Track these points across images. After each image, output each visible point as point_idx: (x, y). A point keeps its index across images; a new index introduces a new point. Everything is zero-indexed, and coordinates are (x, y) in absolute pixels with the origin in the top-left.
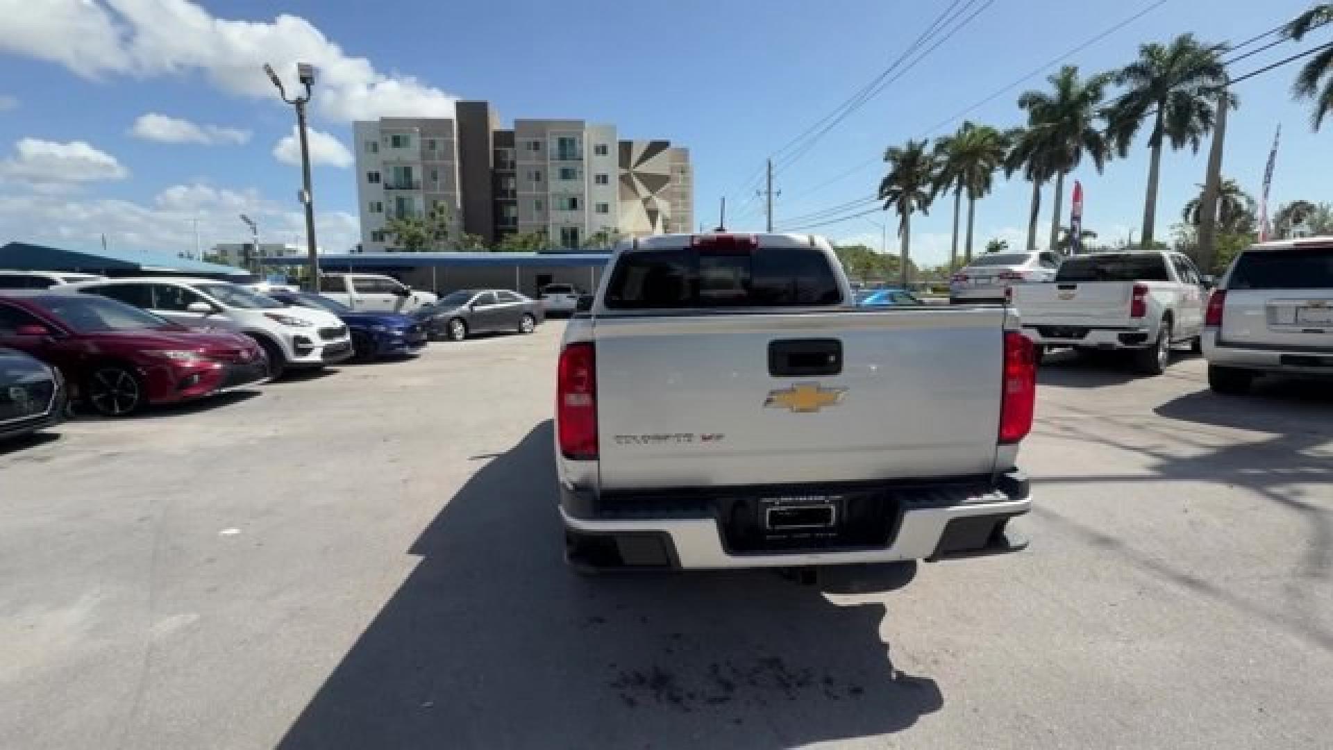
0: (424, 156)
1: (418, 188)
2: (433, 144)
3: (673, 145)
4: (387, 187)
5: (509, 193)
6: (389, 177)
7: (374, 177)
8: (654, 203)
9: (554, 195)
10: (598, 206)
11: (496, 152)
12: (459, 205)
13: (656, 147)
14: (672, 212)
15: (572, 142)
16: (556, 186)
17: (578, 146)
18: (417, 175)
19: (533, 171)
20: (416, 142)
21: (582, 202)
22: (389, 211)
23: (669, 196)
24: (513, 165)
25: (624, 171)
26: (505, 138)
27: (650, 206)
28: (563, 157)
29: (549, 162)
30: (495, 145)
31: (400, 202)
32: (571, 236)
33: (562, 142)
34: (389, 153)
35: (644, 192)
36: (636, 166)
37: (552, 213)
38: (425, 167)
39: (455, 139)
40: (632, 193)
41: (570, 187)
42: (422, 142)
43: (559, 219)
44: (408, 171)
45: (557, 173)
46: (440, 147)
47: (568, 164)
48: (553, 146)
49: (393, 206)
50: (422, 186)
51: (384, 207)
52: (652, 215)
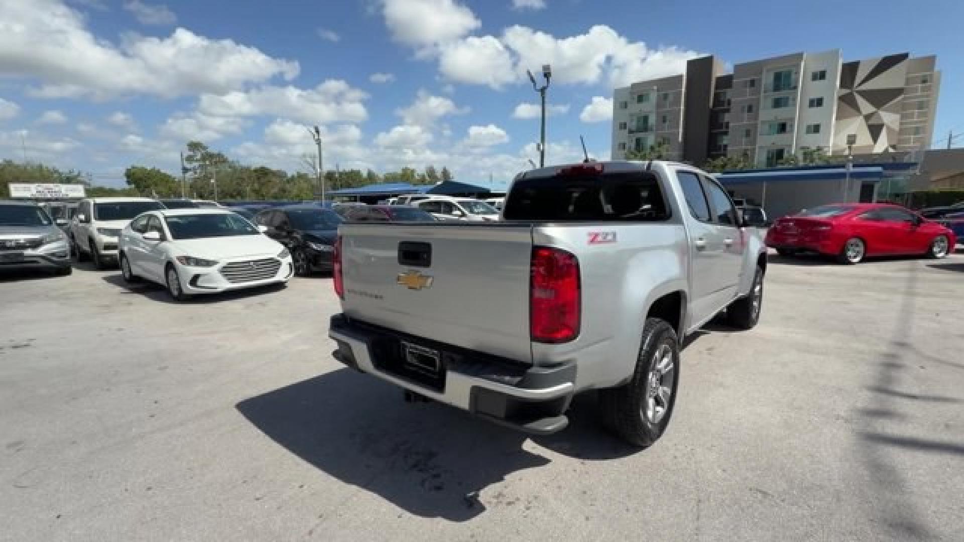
0: (659, 106)
1: (652, 130)
2: (666, 96)
3: (911, 57)
4: (631, 132)
5: (724, 125)
6: (633, 125)
7: (623, 126)
8: (880, 118)
9: (763, 122)
10: (809, 127)
11: (715, 94)
12: (680, 139)
13: (888, 63)
14: (901, 124)
15: (788, 75)
16: (768, 114)
17: (793, 76)
18: (652, 120)
19: (746, 105)
20: (653, 97)
21: (792, 126)
22: (630, 148)
23: (902, 109)
24: (729, 103)
25: (845, 91)
26: (725, 82)
27: (872, 121)
28: (777, 88)
29: (762, 94)
30: (717, 88)
31: (638, 141)
32: (778, 155)
33: (778, 77)
34: (636, 108)
35: (866, 107)
36: (859, 85)
37: (759, 138)
38: (658, 113)
39: (683, 90)
40: (852, 110)
41: (781, 114)
42: (658, 96)
43: (767, 141)
44: (646, 119)
45: (770, 102)
46: (671, 98)
47: (782, 94)
48: (767, 79)
49: (633, 145)
50: (654, 129)
51: (627, 146)
52: (875, 131)
